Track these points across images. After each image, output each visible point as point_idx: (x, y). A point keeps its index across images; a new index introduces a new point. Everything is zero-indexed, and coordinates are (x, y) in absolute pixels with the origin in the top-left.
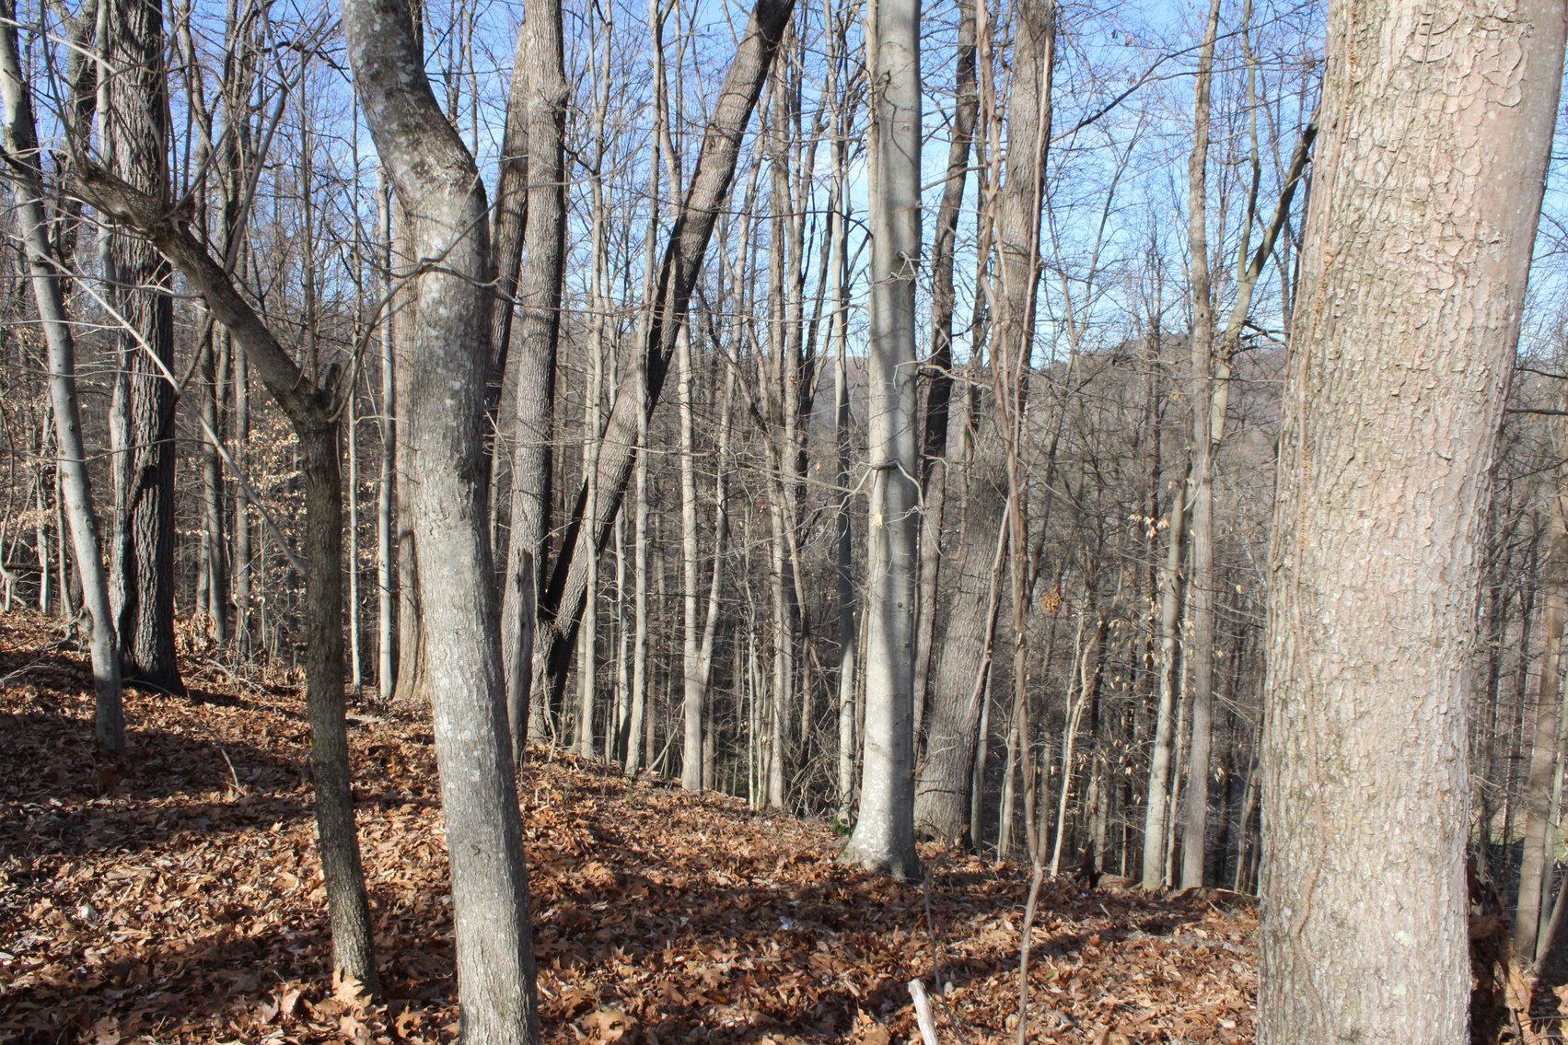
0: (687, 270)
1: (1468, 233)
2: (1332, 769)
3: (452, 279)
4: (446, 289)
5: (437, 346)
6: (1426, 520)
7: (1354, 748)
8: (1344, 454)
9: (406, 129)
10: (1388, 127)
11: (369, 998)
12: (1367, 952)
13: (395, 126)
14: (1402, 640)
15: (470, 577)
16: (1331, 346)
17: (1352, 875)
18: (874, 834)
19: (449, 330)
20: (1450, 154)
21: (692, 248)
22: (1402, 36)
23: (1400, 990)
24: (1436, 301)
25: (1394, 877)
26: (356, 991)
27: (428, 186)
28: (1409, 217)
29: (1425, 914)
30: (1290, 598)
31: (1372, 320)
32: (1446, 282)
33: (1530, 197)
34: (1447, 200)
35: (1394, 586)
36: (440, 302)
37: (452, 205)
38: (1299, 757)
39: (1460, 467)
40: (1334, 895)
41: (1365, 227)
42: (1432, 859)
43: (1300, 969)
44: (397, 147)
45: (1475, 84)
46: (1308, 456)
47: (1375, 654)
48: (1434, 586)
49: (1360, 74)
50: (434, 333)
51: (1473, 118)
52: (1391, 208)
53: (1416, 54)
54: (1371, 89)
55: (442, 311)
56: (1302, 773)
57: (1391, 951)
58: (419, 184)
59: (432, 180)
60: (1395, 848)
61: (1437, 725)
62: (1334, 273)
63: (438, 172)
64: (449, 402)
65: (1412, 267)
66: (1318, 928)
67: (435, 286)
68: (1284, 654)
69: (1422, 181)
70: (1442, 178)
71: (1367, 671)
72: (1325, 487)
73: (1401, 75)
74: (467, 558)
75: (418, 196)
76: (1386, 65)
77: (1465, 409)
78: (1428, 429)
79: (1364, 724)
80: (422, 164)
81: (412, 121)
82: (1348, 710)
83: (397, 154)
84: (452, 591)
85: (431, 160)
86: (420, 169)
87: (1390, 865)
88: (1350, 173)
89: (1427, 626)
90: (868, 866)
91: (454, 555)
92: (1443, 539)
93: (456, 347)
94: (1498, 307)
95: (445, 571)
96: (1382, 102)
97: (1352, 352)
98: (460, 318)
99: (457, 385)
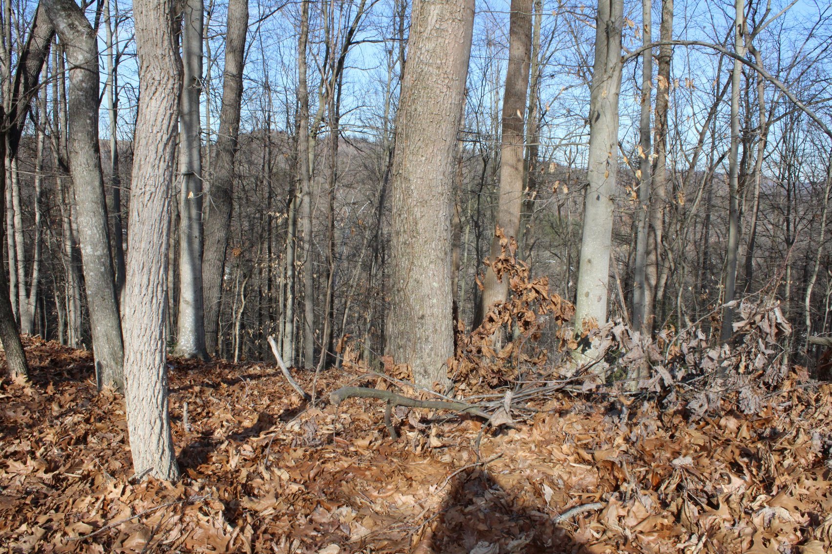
0: (31, 80)
1: (450, 77)
2: (414, 233)
3: (87, 72)
4: (85, 76)
5: (83, 99)
6: (439, 158)
7: (421, 226)
8: (417, 139)
9: (64, 9)
10: (430, 46)
11: (31, 382)
12: (425, 290)
13: (59, 7)
14: (433, 193)
15: (98, 190)
16: (413, 107)
17: (420, 266)
18: (188, 341)
19: (87, 92)
20: (446, 55)
21: (34, 68)
22: (434, 21)
23: (435, 301)
24: (442, 95)
25: (432, 266)
26: (25, 380)
27: (76, 34)
28: (435, 71)
29: (441, 277)
30: (401, 183)
31: (425, 100)
32: (445, 90)
33: (465, 68)
34: (445, 67)
35: (431, 177)
36: (82, 81)
37: (86, 42)
38: (405, 231)
39: (448, 143)
40: (415, 274)
41: (423, 73)
42: (442, 260)
43: (406, 299)
44: (60, 16)
45: (452, 36)
46: (406, 139)
47: (426, 197)
48: (441, 177)
49: (422, 30)
50: (81, 93)
51: (452, 45)
52: (431, 69)
53: (438, 26)
54: (425, 34)
55: (84, 84)
56: (406, 236)
57: (432, 289)
58: (72, 32)
59: (78, 31)
60: (432, 257)
61: (443, 219)
62: (414, 86)
63: (80, 28)
64: (88, 121)
65: (436, 85)
66: (412, 283)
67: (80, 75)
68: (399, 200)
69: (438, 62)
70: (444, 61)
71: (423, 203)
72: (412, 148)
73: (433, 32)
74: (97, 183)
75: (71, 37)
76: (429, 28)
77: (449, 126)
78: (440, 131)
79: (423, 219)
80: (73, 24)
81: (67, 6)
82: (419, 215)
83: (60, 19)
84: (91, 196)
85: (77, 23)
86: (72, 26)
87: (431, 262)
88: (419, 58)
89: (440, 189)
90: (187, 356)
91: (92, 182)
92: (444, 163)
93: (90, 100)
94: (458, 98)
95: (89, 188)
96: (428, 39)
97: (419, 109)
98: (91, 88)
99: (91, 115)
